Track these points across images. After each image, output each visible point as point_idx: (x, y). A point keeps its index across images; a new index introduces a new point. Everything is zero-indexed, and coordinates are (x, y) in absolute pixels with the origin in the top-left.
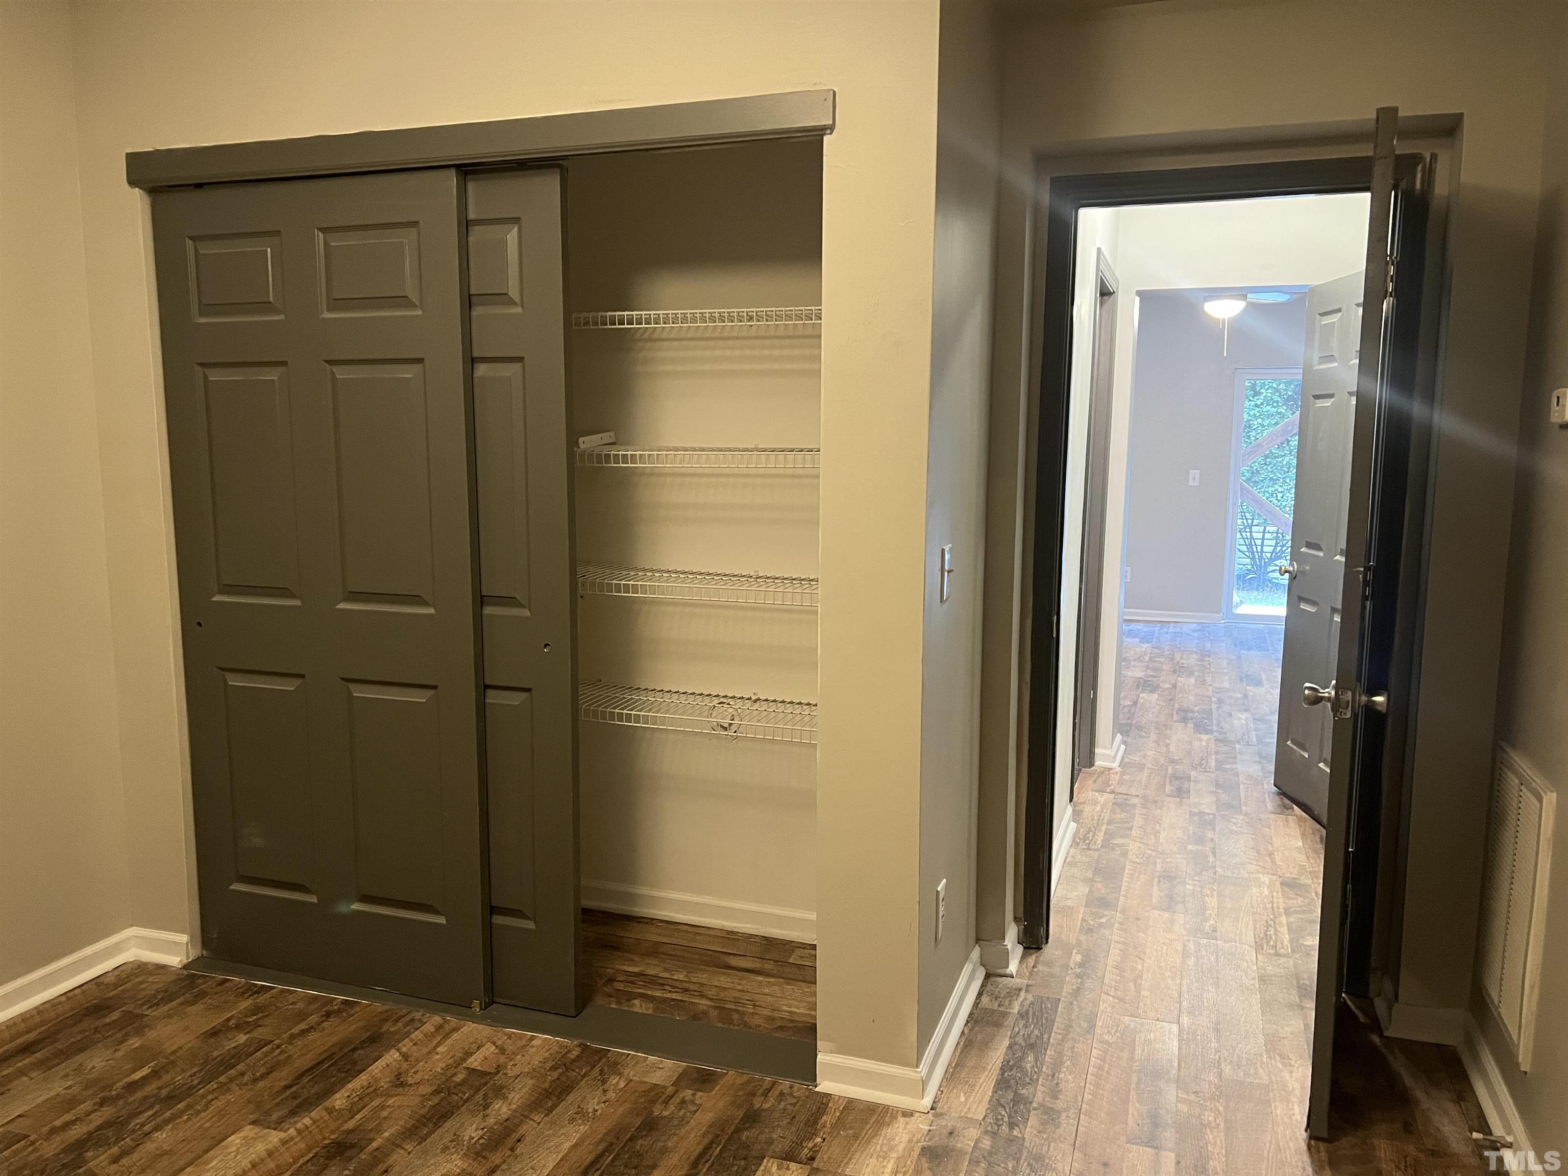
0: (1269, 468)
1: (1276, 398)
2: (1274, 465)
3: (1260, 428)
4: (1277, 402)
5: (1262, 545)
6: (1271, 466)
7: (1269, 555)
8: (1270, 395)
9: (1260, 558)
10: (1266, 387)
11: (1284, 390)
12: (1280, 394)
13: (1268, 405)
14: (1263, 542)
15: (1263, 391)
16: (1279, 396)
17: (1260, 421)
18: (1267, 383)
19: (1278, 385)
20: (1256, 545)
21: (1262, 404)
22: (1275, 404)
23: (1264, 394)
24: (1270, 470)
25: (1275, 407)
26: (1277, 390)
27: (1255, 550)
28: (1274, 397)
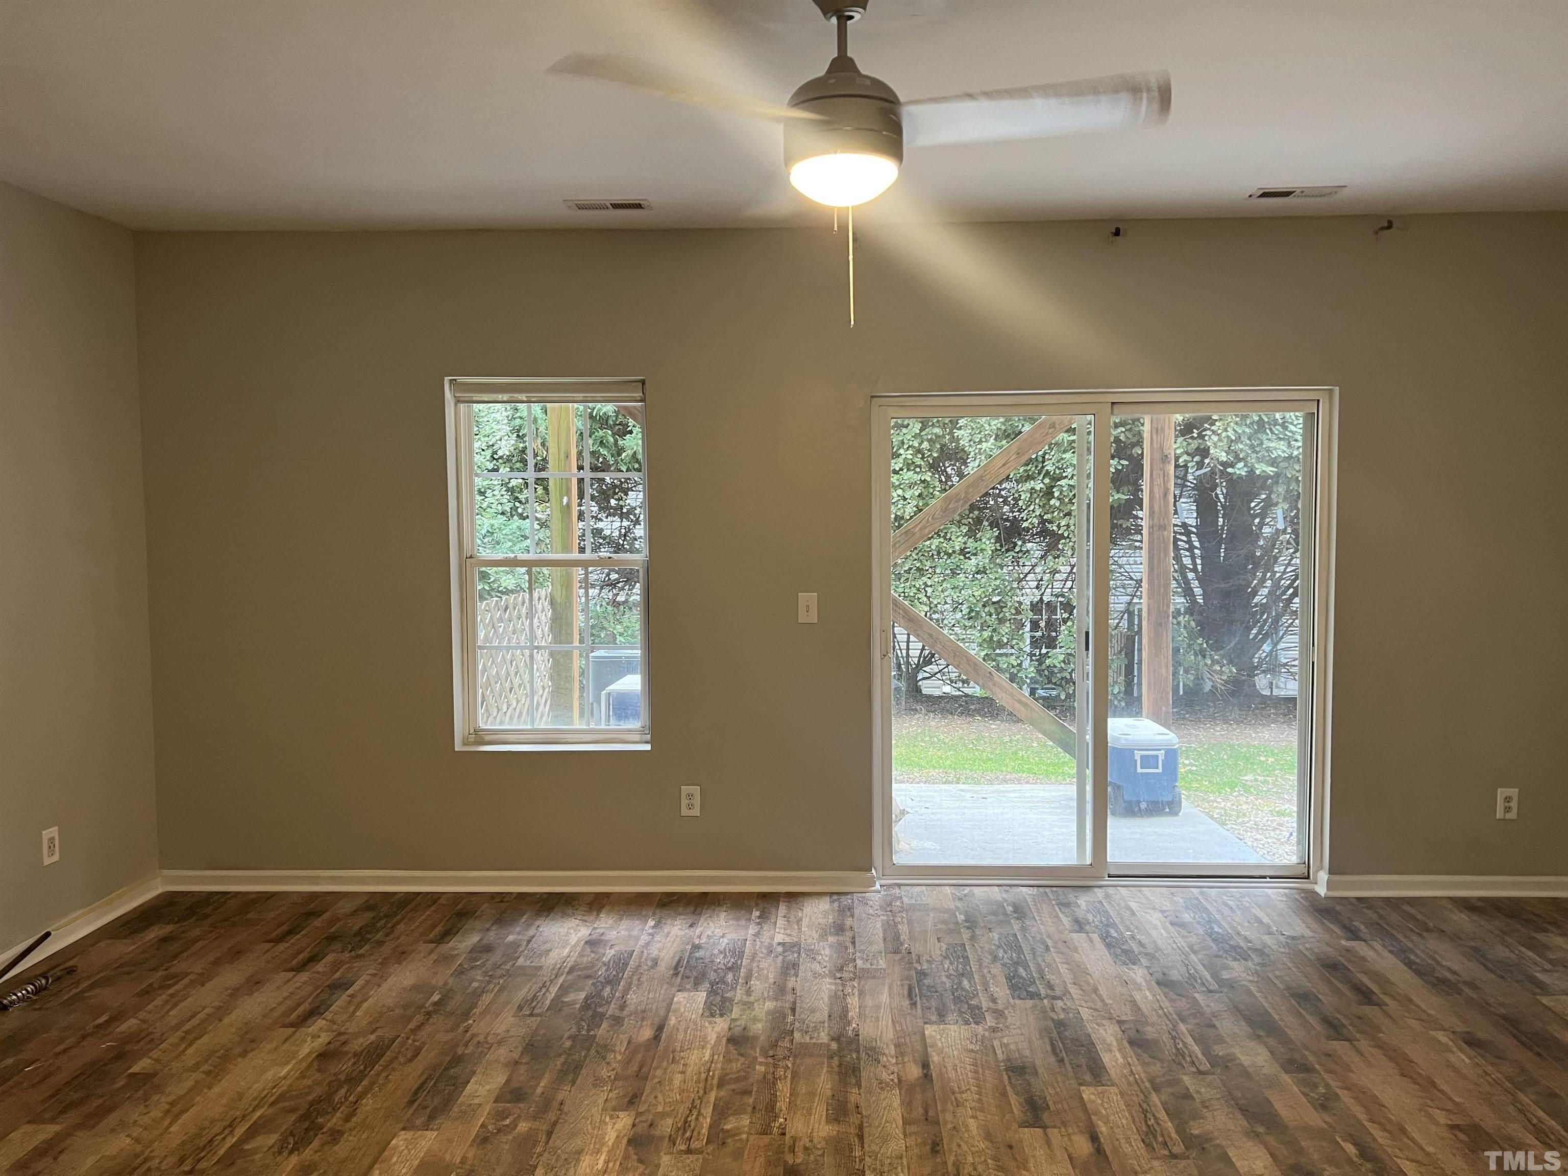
0: (914, 555)
1: (918, 461)
2: (920, 551)
3: (902, 502)
4: (920, 466)
5: (908, 649)
6: (916, 551)
7: (916, 660)
8: (911, 457)
9: (908, 663)
10: (905, 447)
11: (929, 450)
12: (923, 455)
13: (908, 470)
14: (908, 646)
15: (901, 451)
16: (923, 458)
17: (900, 492)
18: (906, 441)
19: (920, 444)
20: (900, 649)
21: (901, 469)
22: (918, 470)
23: (903, 456)
24: (916, 557)
25: (918, 473)
26: (919, 451)
27: (900, 655)
28: (916, 460)
